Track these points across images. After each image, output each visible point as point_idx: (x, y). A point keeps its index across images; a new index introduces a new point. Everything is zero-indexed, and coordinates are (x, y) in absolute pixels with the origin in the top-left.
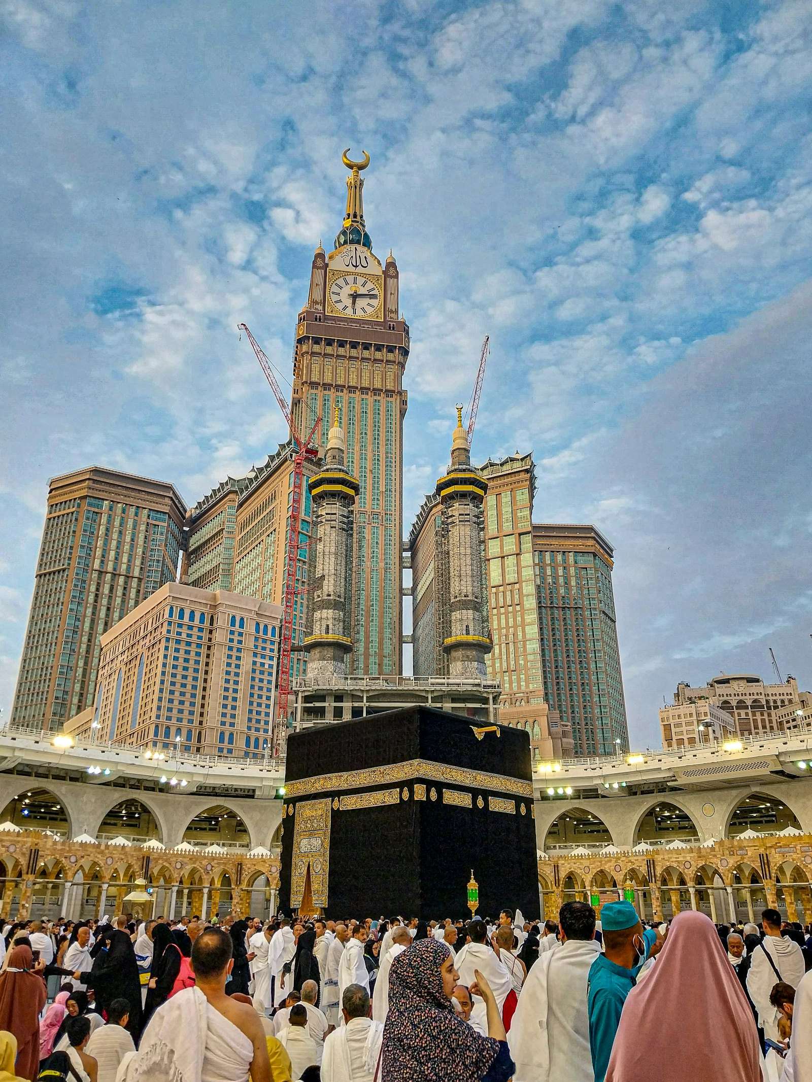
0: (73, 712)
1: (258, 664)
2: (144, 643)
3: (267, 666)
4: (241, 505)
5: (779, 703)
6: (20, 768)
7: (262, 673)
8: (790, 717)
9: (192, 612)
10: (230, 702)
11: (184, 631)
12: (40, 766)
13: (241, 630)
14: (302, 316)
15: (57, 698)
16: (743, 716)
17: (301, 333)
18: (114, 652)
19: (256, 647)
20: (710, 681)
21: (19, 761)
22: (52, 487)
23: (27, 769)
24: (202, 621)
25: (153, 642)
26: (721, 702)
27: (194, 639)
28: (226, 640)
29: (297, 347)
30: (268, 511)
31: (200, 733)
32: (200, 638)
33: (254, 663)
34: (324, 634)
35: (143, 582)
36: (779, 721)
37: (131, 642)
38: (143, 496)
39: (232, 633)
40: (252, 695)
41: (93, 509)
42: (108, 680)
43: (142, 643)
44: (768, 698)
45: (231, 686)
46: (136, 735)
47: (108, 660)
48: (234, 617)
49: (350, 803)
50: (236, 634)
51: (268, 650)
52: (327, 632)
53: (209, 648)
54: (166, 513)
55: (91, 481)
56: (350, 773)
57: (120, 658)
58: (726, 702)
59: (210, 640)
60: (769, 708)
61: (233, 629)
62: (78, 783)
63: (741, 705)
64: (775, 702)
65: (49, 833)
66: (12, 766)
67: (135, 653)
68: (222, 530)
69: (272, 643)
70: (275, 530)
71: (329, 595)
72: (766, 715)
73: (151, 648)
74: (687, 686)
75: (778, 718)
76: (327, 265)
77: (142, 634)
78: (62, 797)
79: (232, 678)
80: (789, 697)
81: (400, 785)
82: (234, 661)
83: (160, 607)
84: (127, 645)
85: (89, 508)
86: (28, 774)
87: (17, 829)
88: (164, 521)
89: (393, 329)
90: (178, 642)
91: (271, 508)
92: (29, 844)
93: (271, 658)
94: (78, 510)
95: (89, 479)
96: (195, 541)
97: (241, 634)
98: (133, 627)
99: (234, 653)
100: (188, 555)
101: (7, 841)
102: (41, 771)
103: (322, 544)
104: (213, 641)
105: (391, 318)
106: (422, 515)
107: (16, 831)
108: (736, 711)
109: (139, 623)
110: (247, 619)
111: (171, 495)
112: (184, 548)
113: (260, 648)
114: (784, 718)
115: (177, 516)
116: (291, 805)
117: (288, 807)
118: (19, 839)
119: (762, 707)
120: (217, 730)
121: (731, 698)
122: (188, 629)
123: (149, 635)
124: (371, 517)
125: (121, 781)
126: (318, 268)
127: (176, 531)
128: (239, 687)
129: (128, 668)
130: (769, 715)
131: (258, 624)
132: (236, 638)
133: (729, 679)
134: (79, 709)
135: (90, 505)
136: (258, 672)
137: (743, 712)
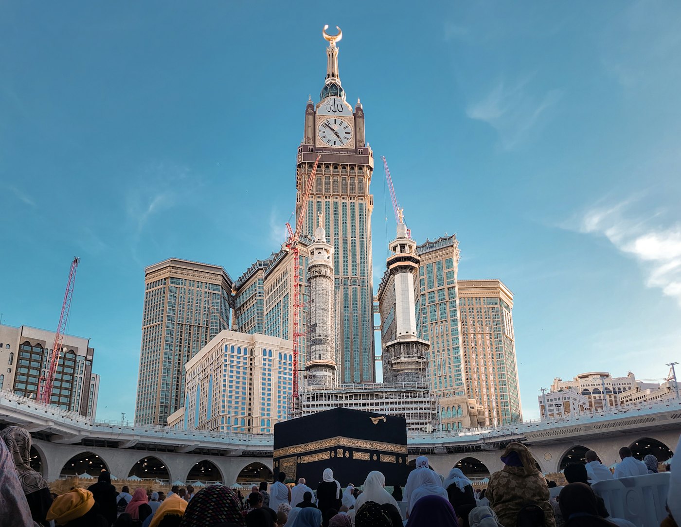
0: (172, 410)
1: (282, 378)
2: (211, 368)
3: (287, 379)
4: (266, 278)
5: (622, 390)
6: (139, 446)
7: (285, 383)
8: (628, 398)
9: (239, 348)
10: (266, 402)
11: (235, 359)
12: (150, 444)
13: (270, 358)
14: (300, 148)
15: (162, 403)
16: (597, 398)
17: (300, 160)
18: (194, 374)
19: (280, 368)
20: (576, 377)
21: (137, 442)
22: (147, 273)
23: (142, 446)
24: (245, 353)
25: (216, 367)
26: (583, 390)
27: (241, 364)
28: (261, 364)
29: (298, 170)
30: (283, 281)
31: (249, 420)
32: (245, 363)
33: (280, 377)
34: (318, 360)
35: (208, 329)
36: (621, 400)
37: (204, 367)
38: (204, 275)
39: (265, 359)
40: (279, 397)
41: (174, 285)
42: (192, 391)
43: (210, 368)
44: (614, 386)
45: (266, 392)
46: (210, 423)
47: (191, 379)
48: (265, 350)
49: (307, 459)
50: (267, 360)
51: (288, 369)
52: (320, 359)
53: (251, 369)
54: (219, 285)
55: (171, 267)
56: (305, 444)
57: (198, 377)
58: (586, 390)
59: (251, 364)
60: (615, 393)
61: (265, 357)
62: (173, 453)
63: (596, 391)
64: (619, 389)
65: (157, 481)
66: (133, 445)
67: (207, 374)
68: (255, 294)
69: (290, 365)
70: (288, 293)
71: (320, 336)
72: (613, 397)
73: (216, 371)
74: (560, 380)
75: (620, 399)
76: (315, 112)
77: (210, 363)
78: (164, 461)
79: (266, 387)
80: (629, 385)
81: (330, 449)
82: (267, 377)
83: (219, 345)
84: (202, 369)
85: (172, 285)
86: (144, 449)
87: (139, 479)
88: (219, 291)
89: (362, 153)
90: (232, 366)
91: (285, 279)
92: (147, 487)
93: (290, 374)
94: (165, 286)
95: (170, 266)
96: (240, 302)
97: (270, 360)
98: (204, 358)
99: (267, 372)
100: (236, 311)
101: (135, 485)
102: (151, 447)
103: (314, 303)
104: (253, 365)
105: (360, 146)
106: (385, 278)
107: (139, 480)
108: (592, 395)
109: (207, 355)
110: (273, 350)
111: (222, 273)
112: (233, 307)
113: (282, 368)
114: (625, 399)
115: (226, 286)
116: (277, 462)
117: (276, 463)
118: (141, 484)
119: (611, 392)
120: (260, 418)
121: (589, 387)
122: (237, 358)
123: (214, 363)
124: (352, 281)
125: (199, 451)
126: (309, 115)
127: (227, 296)
128: (271, 392)
129: (203, 383)
130: (615, 397)
131: (280, 354)
132: (267, 362)
133: (588, 375)
134: (176, 409)
135: (172, 283)
136: (282, 383)
137: (597, 396)
